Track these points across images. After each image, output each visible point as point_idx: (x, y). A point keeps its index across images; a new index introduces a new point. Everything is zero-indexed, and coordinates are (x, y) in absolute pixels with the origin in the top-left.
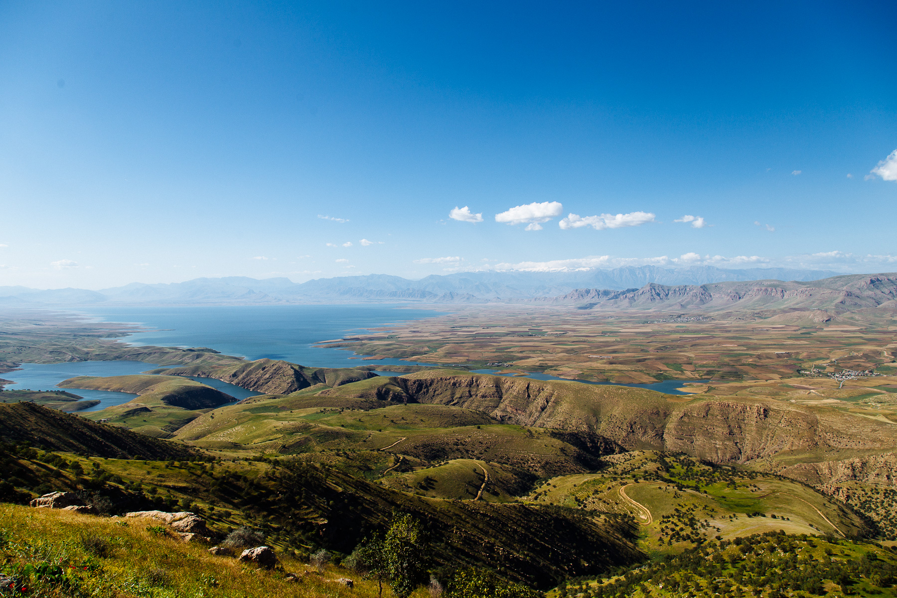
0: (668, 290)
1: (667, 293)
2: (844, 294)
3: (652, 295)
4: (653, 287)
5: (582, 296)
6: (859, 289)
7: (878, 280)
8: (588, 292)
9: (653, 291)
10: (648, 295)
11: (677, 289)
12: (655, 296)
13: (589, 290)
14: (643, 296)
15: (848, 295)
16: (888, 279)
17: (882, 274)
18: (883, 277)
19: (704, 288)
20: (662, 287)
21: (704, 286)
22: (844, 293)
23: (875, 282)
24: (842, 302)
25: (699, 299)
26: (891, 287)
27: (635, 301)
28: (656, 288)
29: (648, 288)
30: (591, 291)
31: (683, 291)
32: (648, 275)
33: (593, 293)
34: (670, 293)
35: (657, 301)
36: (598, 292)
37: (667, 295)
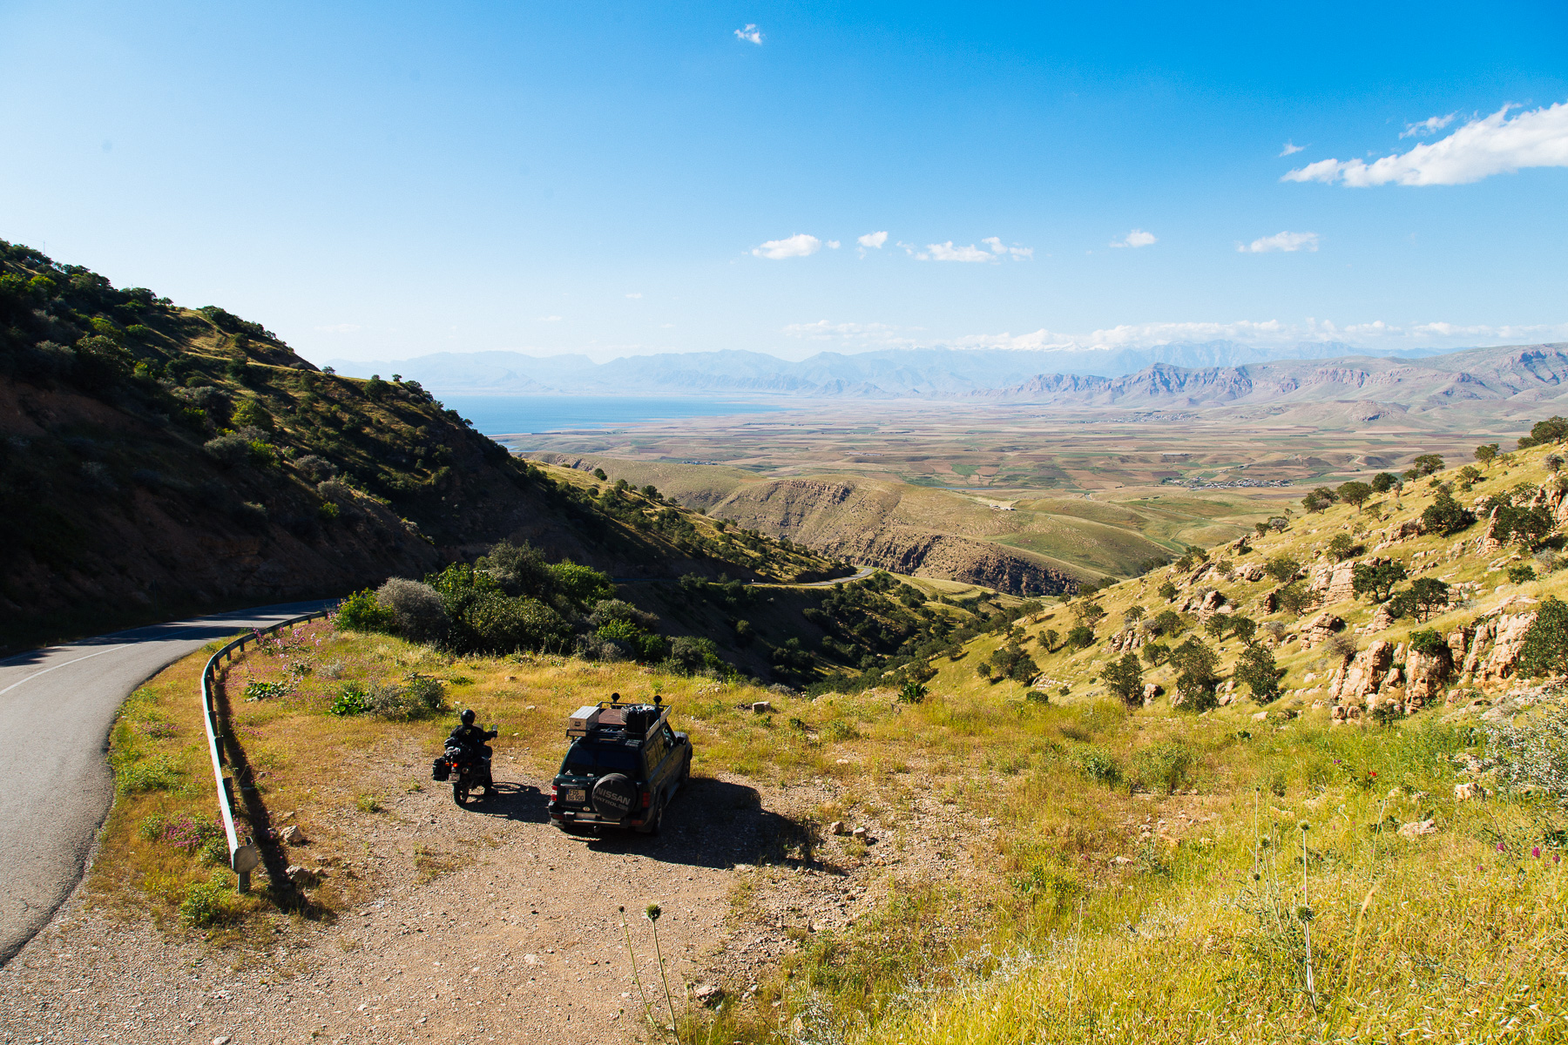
0: (1186, 376)
1: (1182, 379)
2: (1456, 379)
3: (1154, 385)
4: (1158, 370)
5: (1048, 387)
6: (1497, 371)
7: (1538, 355)
8: (1059, 379)
9: (1158, 376)
10: (1147, 384)
11: (1201, 375)
12: (1159, 385)
13: (1062, 376)
14: (1138, 385)
15: (1463, 380)
16: (1558, 354)
17: (1550, 345)
18: (1550, 349)
19: (1242, 371)
20: (1176, 369)
21: (1243, 368)
22: (1457, 375)
23: (1530, 359)
24: (1446, 393)
25: (1227, 390)
26: (1560, 369)
27: (1123, 393)
28: (1164, 372)
29: (1149, 371)
30: (1065, 378)
31: (1211, 378)
32: (1217, 358)
33: (1067, 382)
34: (1188, 379)
35: (1161, 394)
36: (1075, 380)
37: (1182, 384)
